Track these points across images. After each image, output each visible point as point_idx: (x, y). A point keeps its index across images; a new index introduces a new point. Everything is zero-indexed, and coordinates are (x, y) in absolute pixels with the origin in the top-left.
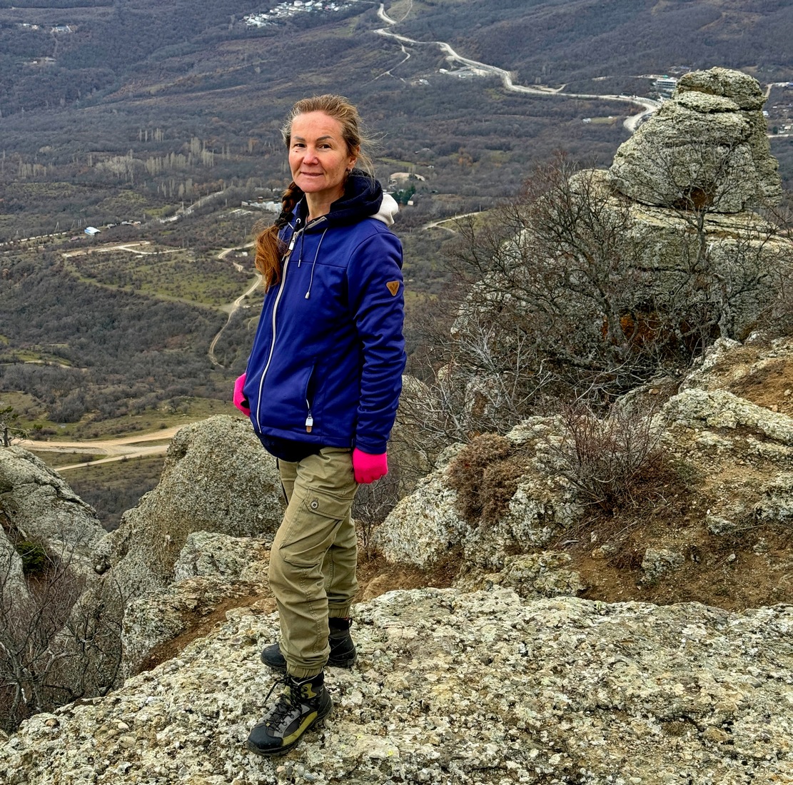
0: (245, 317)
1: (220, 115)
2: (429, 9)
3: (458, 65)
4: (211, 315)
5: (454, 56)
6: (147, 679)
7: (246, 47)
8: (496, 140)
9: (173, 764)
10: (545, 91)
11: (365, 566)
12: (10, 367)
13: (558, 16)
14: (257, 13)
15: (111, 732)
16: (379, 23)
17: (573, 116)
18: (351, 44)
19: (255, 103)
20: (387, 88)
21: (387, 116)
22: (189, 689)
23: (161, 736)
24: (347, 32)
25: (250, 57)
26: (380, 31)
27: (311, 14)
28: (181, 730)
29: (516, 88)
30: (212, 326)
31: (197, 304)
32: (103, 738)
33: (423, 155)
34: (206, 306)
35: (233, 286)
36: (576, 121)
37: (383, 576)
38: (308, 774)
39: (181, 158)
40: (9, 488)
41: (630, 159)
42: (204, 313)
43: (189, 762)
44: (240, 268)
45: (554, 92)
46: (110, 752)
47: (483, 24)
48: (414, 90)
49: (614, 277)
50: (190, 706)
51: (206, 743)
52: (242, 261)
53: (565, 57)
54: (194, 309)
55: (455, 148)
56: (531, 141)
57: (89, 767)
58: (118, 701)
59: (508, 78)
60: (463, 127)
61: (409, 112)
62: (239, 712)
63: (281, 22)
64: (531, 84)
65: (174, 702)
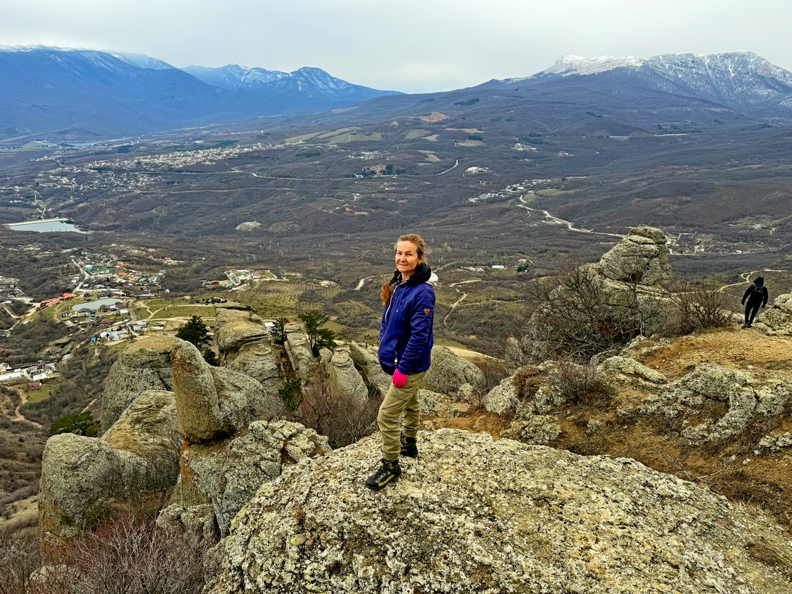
0: (459, 309)
1: (456, 234)
2: (540, 197)
3: (550, 219)
4: (446, 307)
5: (549, 216)
6: (341, 451)
7: (469, 210)
8: (562, 249)
9: (339, 486)
10: (584, 231)
11: (478, 411)
12: (373, 320)
13: (592, 202)
14: (473, 197)
15: (322, 470)
16: (520, 202)
17: (596, 241)
18: (508, 210)
19: (469, 230)
20: (521, 227)
21: (520, 237)
22: (353, 457)
23: (338, 474)
24: (507, 205)
25: (469, 213)
26: (520, 205)
27: (494, 198)
28: (346, 473)
29: (573, 229)
30: (446, 311)
31: (441, 303)
32: (318, 472)
33: (533, 253)
34: (444, 304)
35: (455, 297)
36: (597, 243)
37: (484, 416)
38: (386, 499)
39: (440, 249)
40: (366, 364)
41: (607, 260)
42: (443, 306)
43: (346, 486)
44: (458, 291)
45: (588, 231)
46: (319, 478)
47: (561, 204)
48: (531, 228)
49: (596, 307)
50: (352, 464)
51: (353, 480)
52: (459, 288)
53: (594, 218)
54: (440, 305)
55: (546, 251)
56: (577, 250)
57: (310, 483)
58: (328, 458)
59: (570, 225)
60: (549, 243)
61: (529, 236)
62: (367, 470)
63: (482, 201)
64: (579, 228)
65: (346, 462)
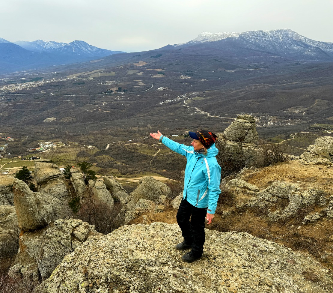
0: (157, 157)
1: (154, 120)
2: (194, 101)
3: (199, 112)
4: (150, 156)
5: (198, 110)
6: (105, 237)
7: (160, 108)
8: (205, 126)
9: (105, 255)
10: (215, 117)
11: (169, 208)
12: (115, 164)
13: (219, 103)
14: (161, 102)
15: (95, 247)
16: (184, 104)
17: (221, 121)
18: (179, 108)
19: (160, 118)
20: (185, 116)
21: (185, 121)
22: (111, 240)
23: (104, 249)
24: (178, 105)
25: (160, 110)
26: (184, 105)
27: (171, 102)
28: (108, 249)
29: (210, 116)
30: (151, 158)
31: (148, 154)
32: (93, 249)
33: (191, 128)
34: (150, 155)
35: (155, 151)
36: (222, 122)
37: (172, 211)
38: (128, 261)
39: (146, 128)
41: (227, 132)
42: (149, 156)
43: (108, 255)
44: (156, 148)
45: (217, 117)
46: (94, 252)
47: (204, 104)
48: (190, 116)
49: (223, 154)
50: (110, 244)
51: (111, 252)
52: (156, 147)
53: (220, 110)
54: (148, 155)
55: (198, 127)
56: (212, 126)
57: (90, 255)
58: (98, 241)
59: (208, 114)
60: (199, 123)
61: (189, 120)
62: (118, 246)
63: (166, 104)
64: (213, 115)
65: (107, 242)
